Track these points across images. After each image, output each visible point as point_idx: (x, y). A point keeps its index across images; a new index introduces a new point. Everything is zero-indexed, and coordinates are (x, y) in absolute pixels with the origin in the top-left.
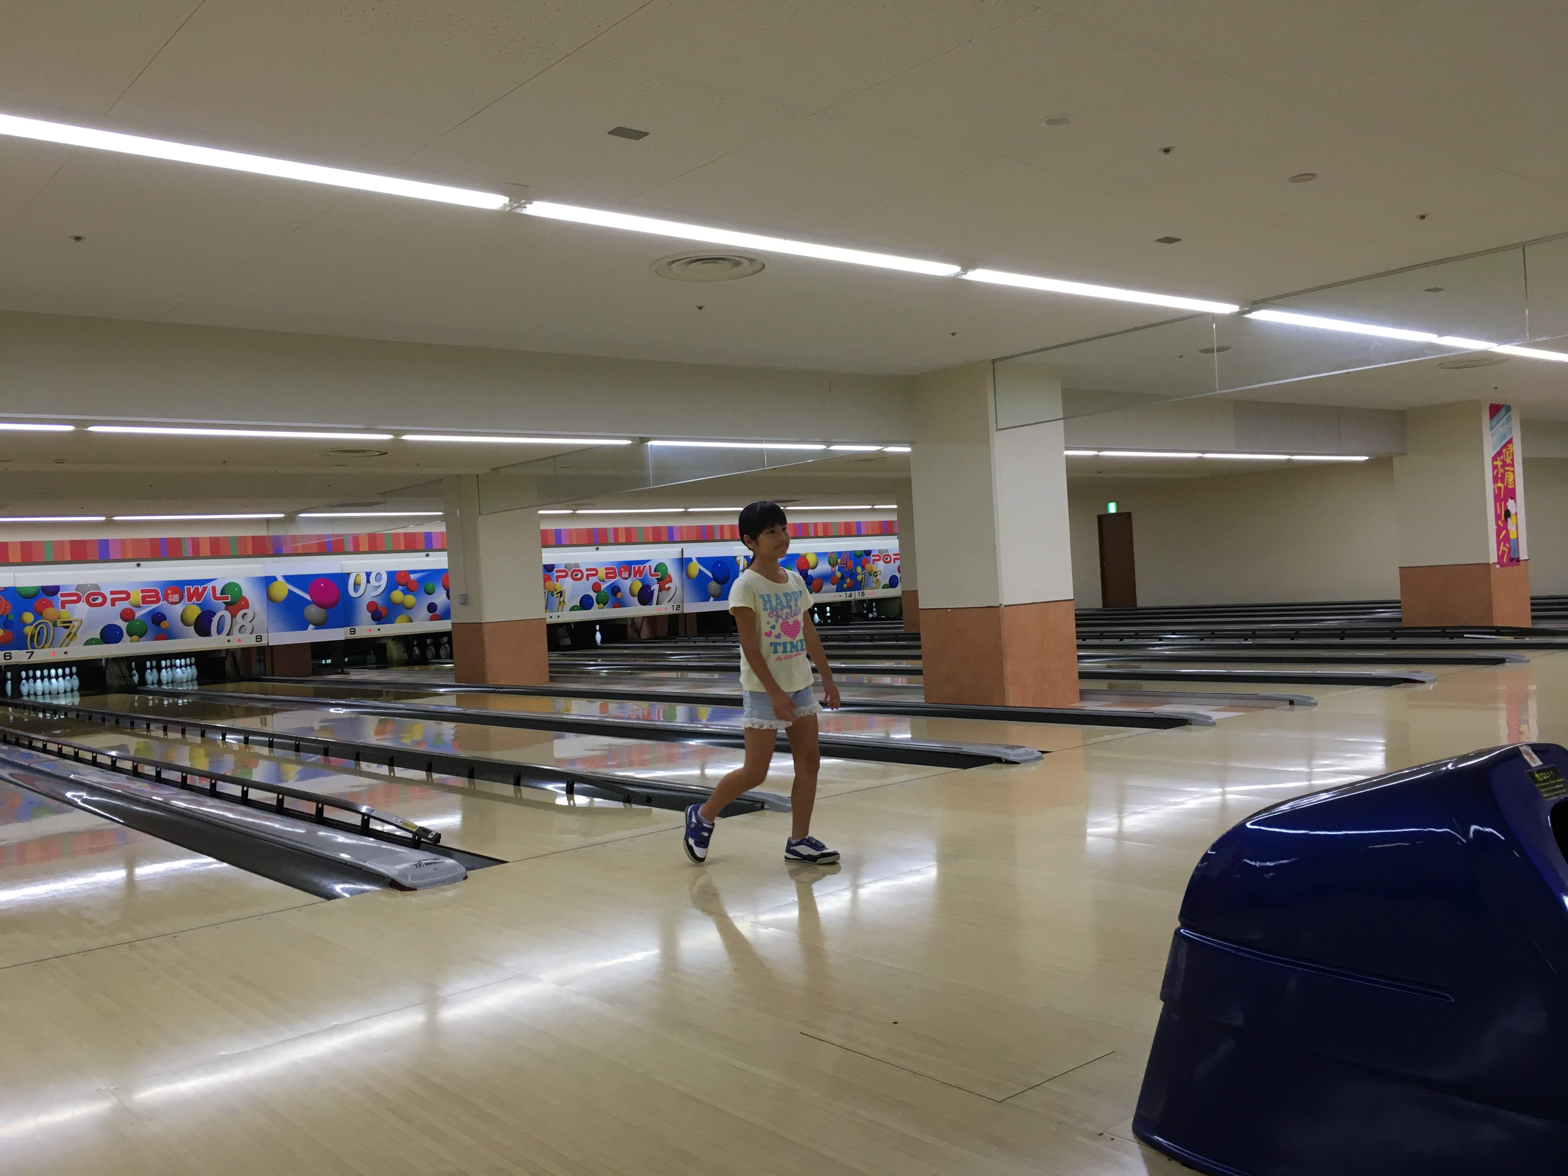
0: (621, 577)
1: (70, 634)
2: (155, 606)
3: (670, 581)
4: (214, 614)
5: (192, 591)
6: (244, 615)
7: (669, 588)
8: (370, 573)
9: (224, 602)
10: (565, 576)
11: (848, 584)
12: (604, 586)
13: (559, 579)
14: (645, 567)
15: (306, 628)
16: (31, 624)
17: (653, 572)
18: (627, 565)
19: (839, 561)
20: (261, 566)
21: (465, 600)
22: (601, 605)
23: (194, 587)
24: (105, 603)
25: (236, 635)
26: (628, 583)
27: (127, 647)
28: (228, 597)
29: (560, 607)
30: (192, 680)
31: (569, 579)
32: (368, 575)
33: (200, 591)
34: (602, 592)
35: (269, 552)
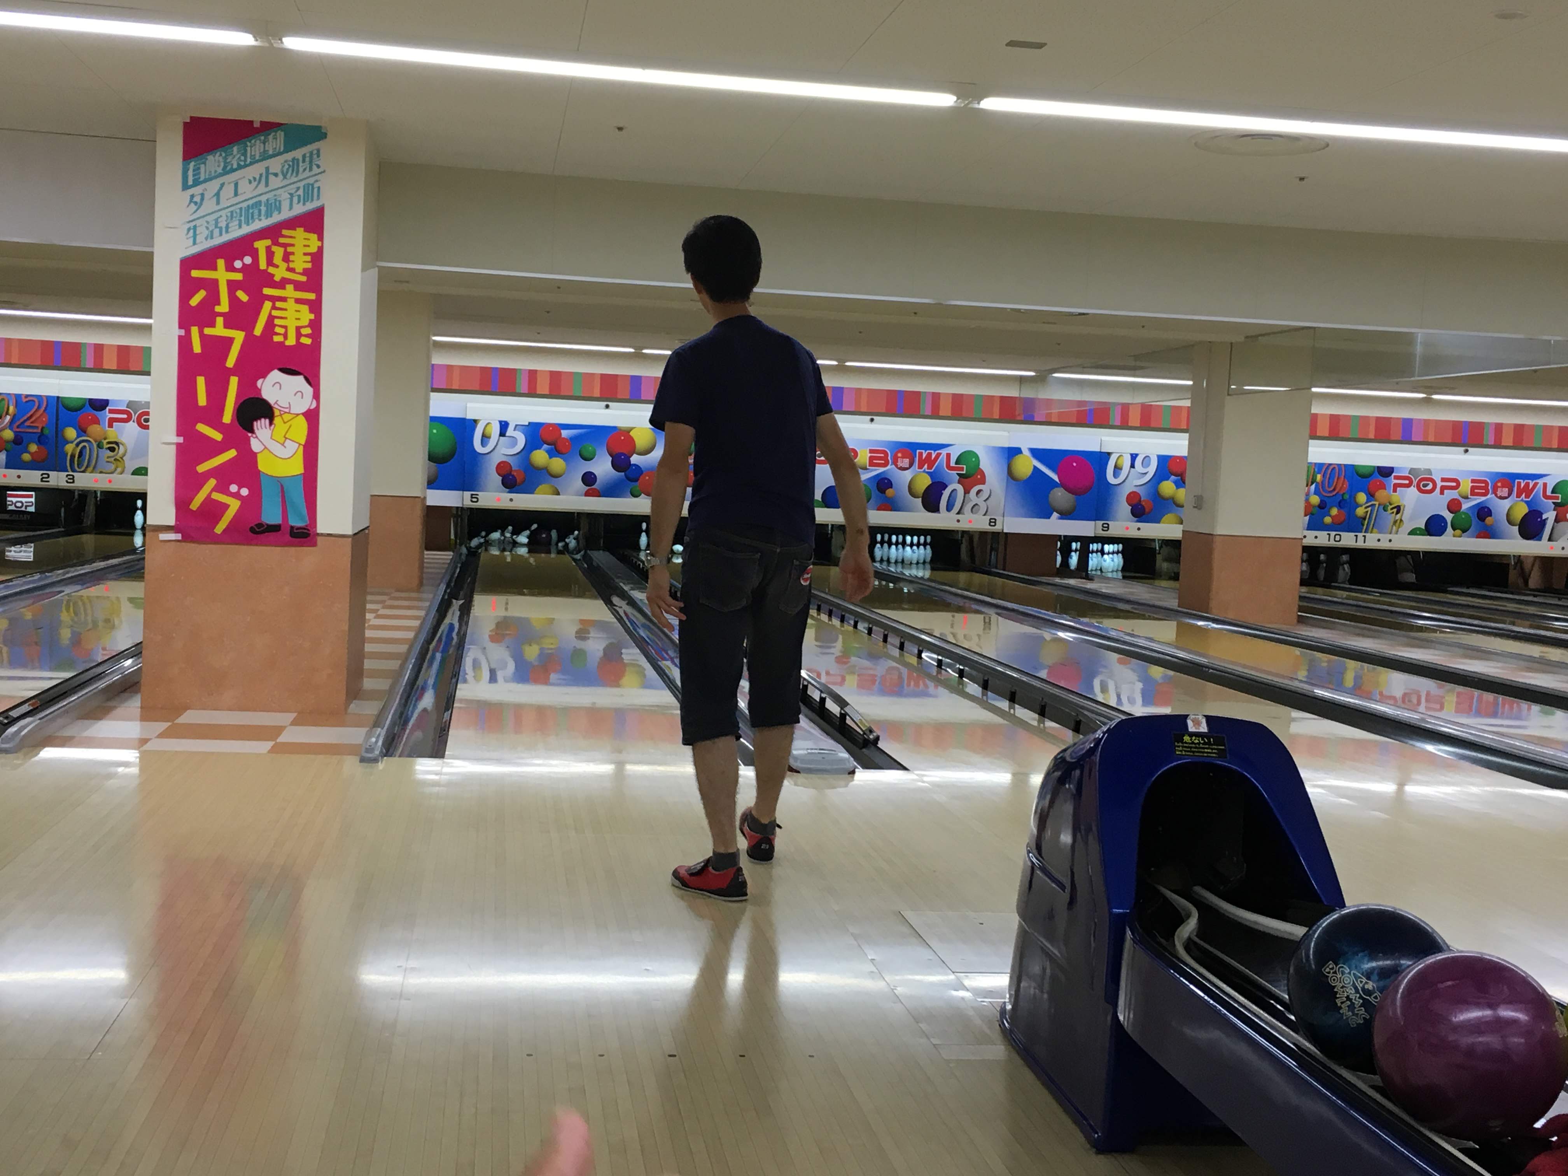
0: (1497, 495)
2: (882, 470)
4: (945, 486)
5: (924, 456)
6: (979, 492)
8: (1137, 455)
9: (958, 474)
10: (1408, 486)
12: (1466, 506)
13: (1398, 489)
14: (1536, 484)
15: (1048, 516)
18: (1508, 480)
20: (1006, 434)
21: (1199, 503)
22: (1458, 532)
23: (928, 451)
25: (967, 515)
26: (1506, 504)
28: (963, 468)
29: (1394, 528)
30: (924, 562)
31: (1413, 490)
32: (1134, 457)
33: (933, 457)
34: (1464, 513)
35: (1019, 418)
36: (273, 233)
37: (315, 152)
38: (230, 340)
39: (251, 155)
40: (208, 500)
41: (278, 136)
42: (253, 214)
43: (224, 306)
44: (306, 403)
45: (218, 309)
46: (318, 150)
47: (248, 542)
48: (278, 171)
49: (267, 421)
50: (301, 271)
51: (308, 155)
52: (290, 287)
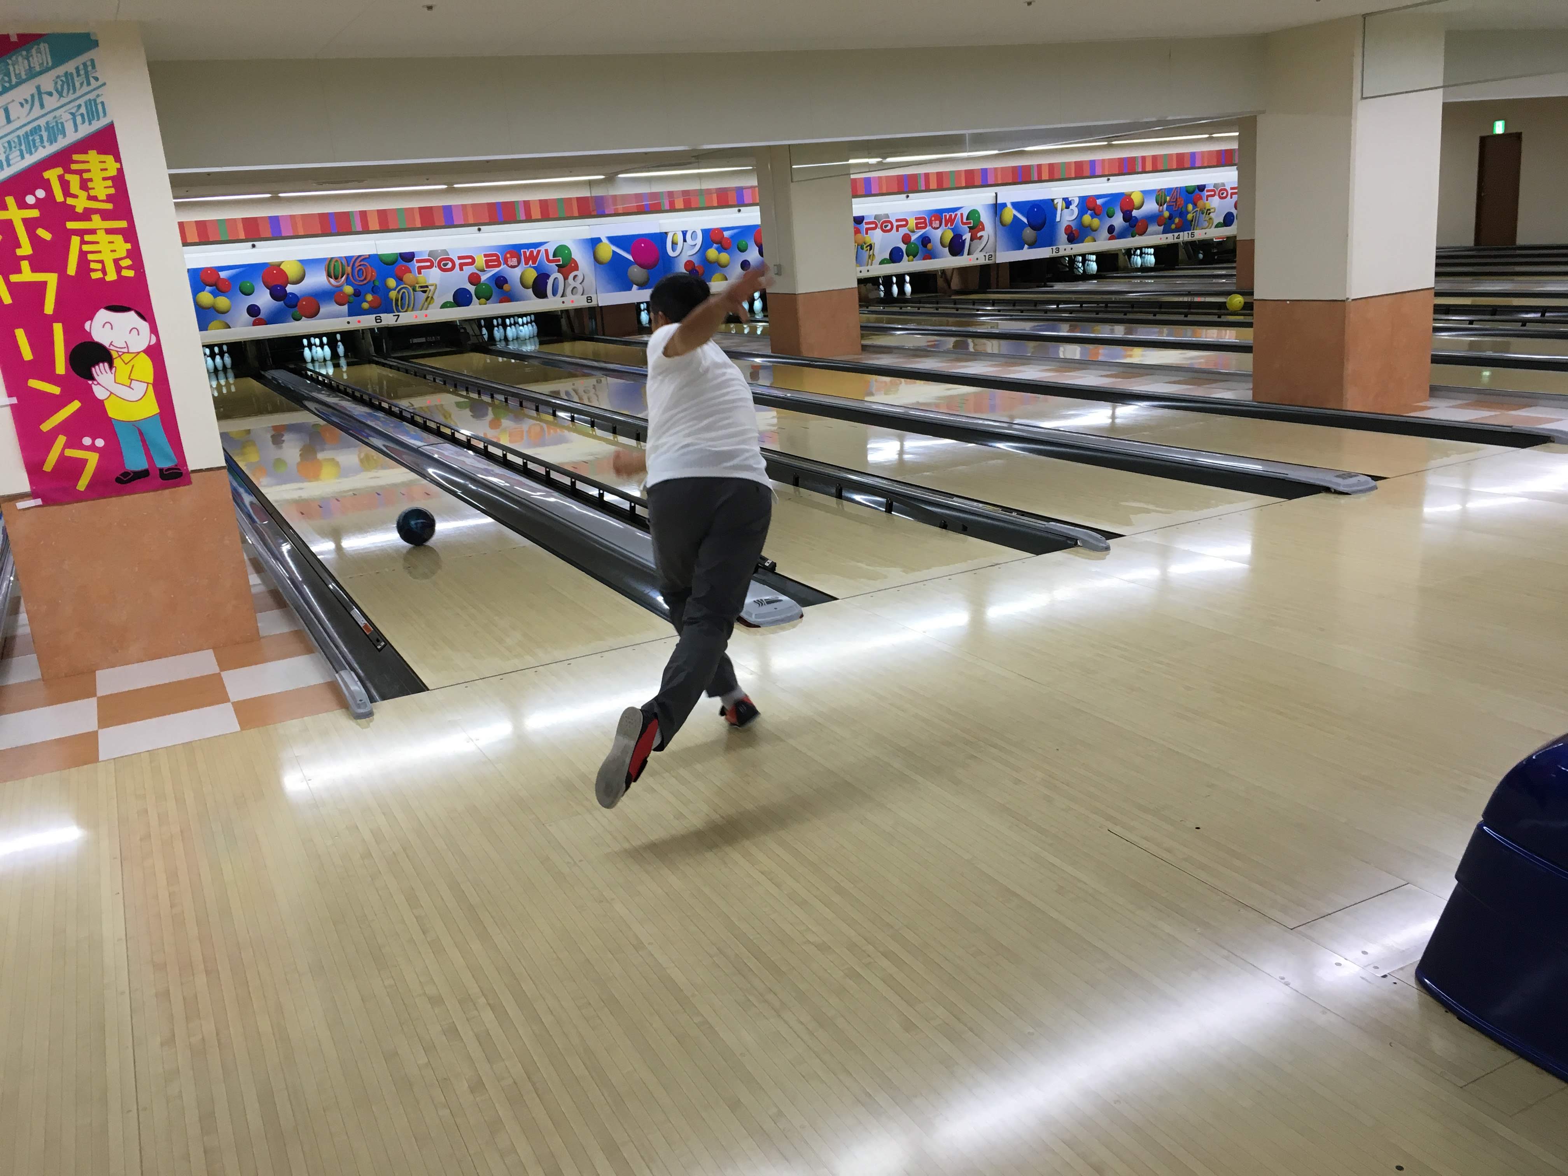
0: (932, 227)
1: (428, 297)
2: (496, 270)
3: (983, 229)
4: (548, 276)
5: (528, 254)
6: (575, 277)
7: (981, 237)
8: (686, 231)
9: (556, 265)
10: (875, 228)
11: (1176, 224)
12: (914, 237)
13: (869, 231)
14: (956, 215)
15: (630, 289)
16: (395, 289)
17: (965, 221)
18: (938, 215)
19: (1168, 198)
20: (586, 227)
21: (779, 271)
22: (911, 257)
23: (530, 250)
24: (454, 268)
25: (569, 297)
26: (939, 232)
27: (477, 310)
28: (560, 259)
29: (870, 261)
30: (534, 337)
31: (878, 231)
32: (684, 233)
33: (535, 254)
34: (912, 243)
35: (593, 214)
36: (62, 159)
37: (89, 63)
38: (44, 284)
39: (16, 75)
40: (62, 458)
41: (42, 49)
42: (34, 140)
43: (26, 249)
44: (144, 339)
45: (19, 252)
46: (92, 61)
47: (119, 493)
48: (51, 88)
49: (106, 365)
50: (104, 198)
51: (81, 67)
52: (96, 218)
